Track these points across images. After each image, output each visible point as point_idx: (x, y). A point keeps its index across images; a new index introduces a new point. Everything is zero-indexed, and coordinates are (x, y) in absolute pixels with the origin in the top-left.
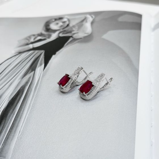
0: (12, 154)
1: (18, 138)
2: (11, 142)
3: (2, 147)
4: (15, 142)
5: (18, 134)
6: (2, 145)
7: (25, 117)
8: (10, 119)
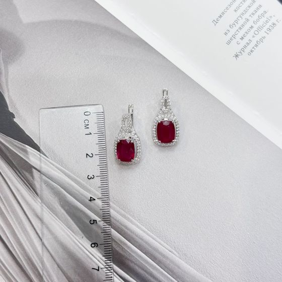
7: (144, 232)
8: (132, 253)
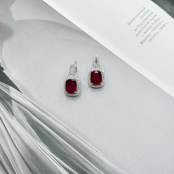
0: (120, 168)
1: (103, 156)
2: (104, 163)
3: (104, 172)
4: (106, 160)
5: (99, 154)
6: (101, 171)
8: (71, 152)
